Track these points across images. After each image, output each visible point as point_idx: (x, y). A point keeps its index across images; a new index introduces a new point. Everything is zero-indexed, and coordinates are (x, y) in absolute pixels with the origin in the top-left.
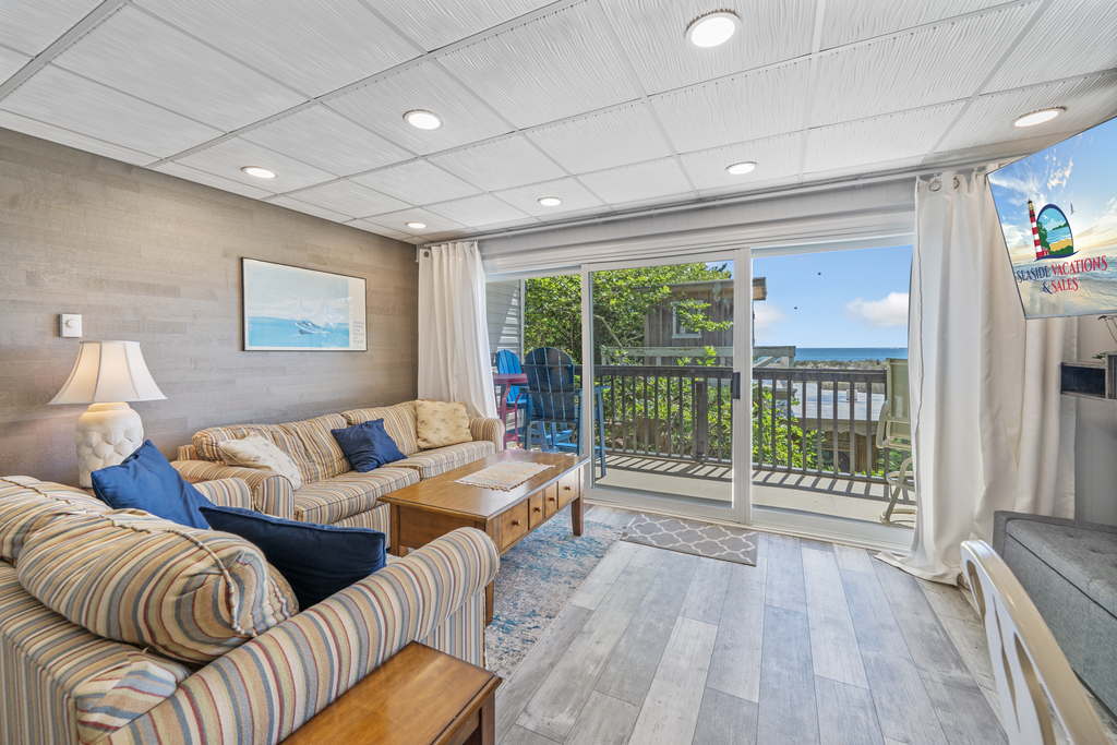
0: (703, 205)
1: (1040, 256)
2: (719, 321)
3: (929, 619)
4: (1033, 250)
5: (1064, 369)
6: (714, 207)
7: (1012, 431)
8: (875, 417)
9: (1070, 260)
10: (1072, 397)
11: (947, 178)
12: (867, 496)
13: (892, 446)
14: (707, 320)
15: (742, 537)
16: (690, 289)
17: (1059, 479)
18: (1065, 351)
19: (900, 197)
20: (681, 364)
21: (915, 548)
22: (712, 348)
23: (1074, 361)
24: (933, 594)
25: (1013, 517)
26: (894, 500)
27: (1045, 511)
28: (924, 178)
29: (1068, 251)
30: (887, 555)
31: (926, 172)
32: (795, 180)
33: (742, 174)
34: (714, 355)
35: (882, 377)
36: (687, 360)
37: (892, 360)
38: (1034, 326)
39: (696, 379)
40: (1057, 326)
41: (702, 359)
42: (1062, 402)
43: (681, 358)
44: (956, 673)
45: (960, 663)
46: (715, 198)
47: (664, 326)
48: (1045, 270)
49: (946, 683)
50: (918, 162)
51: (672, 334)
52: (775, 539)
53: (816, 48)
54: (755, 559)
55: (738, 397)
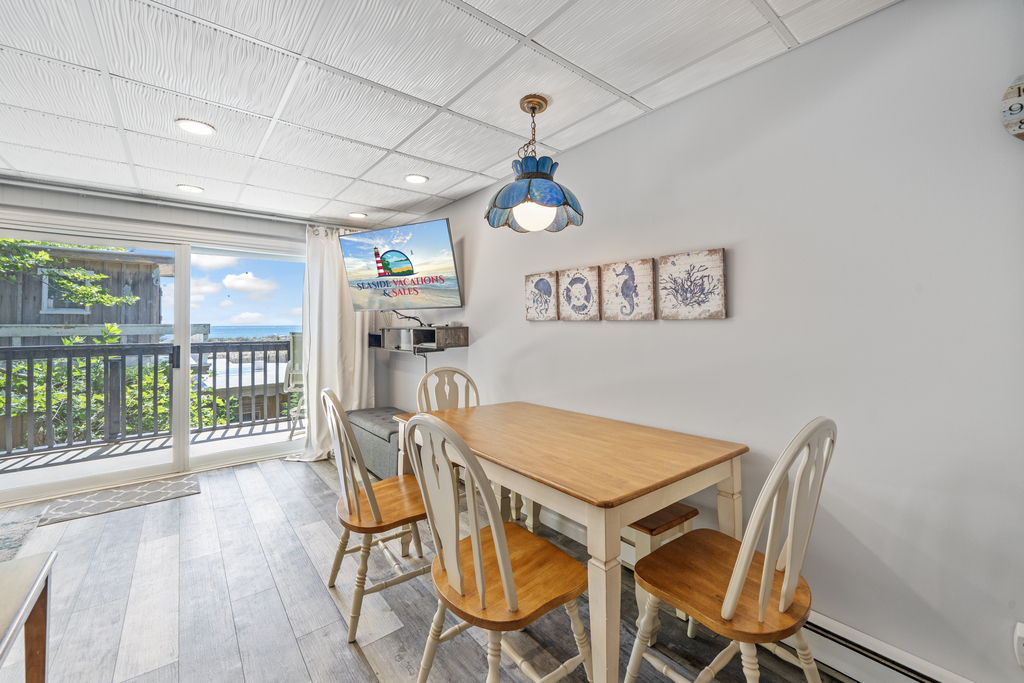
0: (143, 200)
1: (380, 275)
2: (119, 295)
3: (314, 477)
4: (375, 272)
5: (370, 335)
6: (156, 205)
7: (351, 369)
8: (282, 380)
9: (410, 277)
10: (373, 349)
11: (322, 230)
12: (277, 431)
13: (293, 390)
14: (103, 293)
15: (184, 481)
16: (73, 256)
17: (368, 391)
18: (370, 329)
19: (298, 234)
20: (67, 343)
21: (307, 446)
22: (116, 326)
23: (373, 333)
24: (316, 468)
25: (350, 413)
26: (294, 429)
27: (363, 407)
28: (311, 226)
29: (410, 273)
30: (292, 457)
31: (312, 223)
32: (231, 205)
33: (190, 192)
34: (118, 333)
35: (286, 346)
36: (78, 340)
37: (293, 334)
38: (359, 314)
39: (110, 358)
40: (367, 314)
41: (100, 338)
42: (369, 352)
43: (68, 338)
44: (326, 492)
45: (328, 488)
46: (157, 199)
47: (25, 298)
48: (387, 283)
49: (321, 498)
50: (308, 217)
51: (40, 307)
52: (212, 473)
53: (258, 155)
54: (199, 489)
55: (178, 366)
